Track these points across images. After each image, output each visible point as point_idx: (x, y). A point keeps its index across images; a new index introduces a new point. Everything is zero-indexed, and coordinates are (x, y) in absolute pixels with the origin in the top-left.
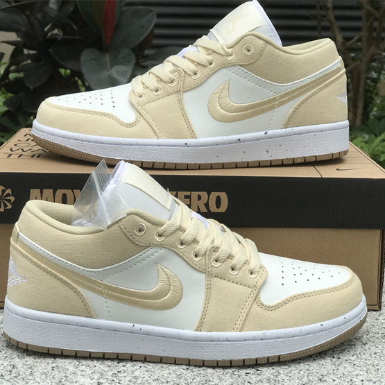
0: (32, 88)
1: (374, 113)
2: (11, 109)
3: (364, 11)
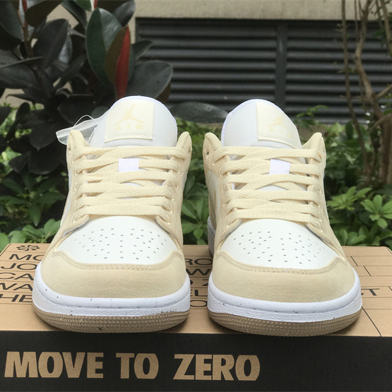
0: (38, 149)
2: (16, 171)
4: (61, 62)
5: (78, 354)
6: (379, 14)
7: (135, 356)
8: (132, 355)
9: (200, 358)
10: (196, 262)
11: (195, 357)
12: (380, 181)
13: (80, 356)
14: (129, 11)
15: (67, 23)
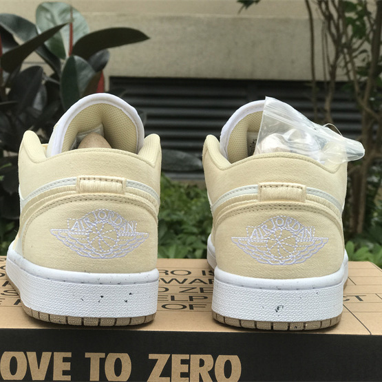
1: (376, 219)
3: (364, 113)
4: (36, 110)
5: (44, 354)
6: (347, 69)
7: (106, 356)
8: (103, 355)
9: (177, 358)
10: (172, 272)
11: (171, 357)
12: (350, 231)
13: (46, 356)
14: (103, 60)
15: (42, 70)
